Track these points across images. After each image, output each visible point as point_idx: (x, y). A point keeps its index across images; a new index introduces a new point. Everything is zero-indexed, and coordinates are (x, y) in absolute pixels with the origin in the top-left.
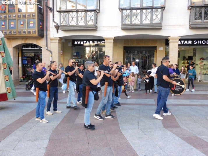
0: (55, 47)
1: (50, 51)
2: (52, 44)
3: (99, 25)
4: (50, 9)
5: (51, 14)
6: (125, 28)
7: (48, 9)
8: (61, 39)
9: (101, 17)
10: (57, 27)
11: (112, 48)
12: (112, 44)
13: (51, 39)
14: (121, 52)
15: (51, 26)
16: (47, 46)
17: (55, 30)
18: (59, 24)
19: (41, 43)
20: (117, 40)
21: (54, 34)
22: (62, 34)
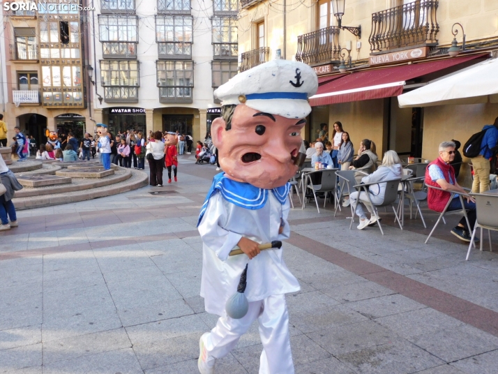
0: (99, 118)
1: (94, 121)
2: (95, 114)
3: (140, 98)
4: (93, 82)
5: (94, 87)
6: (162, 100)
7: (91, 82)
8: (104, 110)
9: (141, 91)
10: (101, 99)
11: (152, 118)
12: (152, 115)
13: (95, 110)
14: (160, 120)
15: (95, 98)
16: (90, 116)
17: (99, 101)
18: (103, 97)
19: (85, 114)
20: (156, 111)
21: (98, 106)
22: (106, 106)
